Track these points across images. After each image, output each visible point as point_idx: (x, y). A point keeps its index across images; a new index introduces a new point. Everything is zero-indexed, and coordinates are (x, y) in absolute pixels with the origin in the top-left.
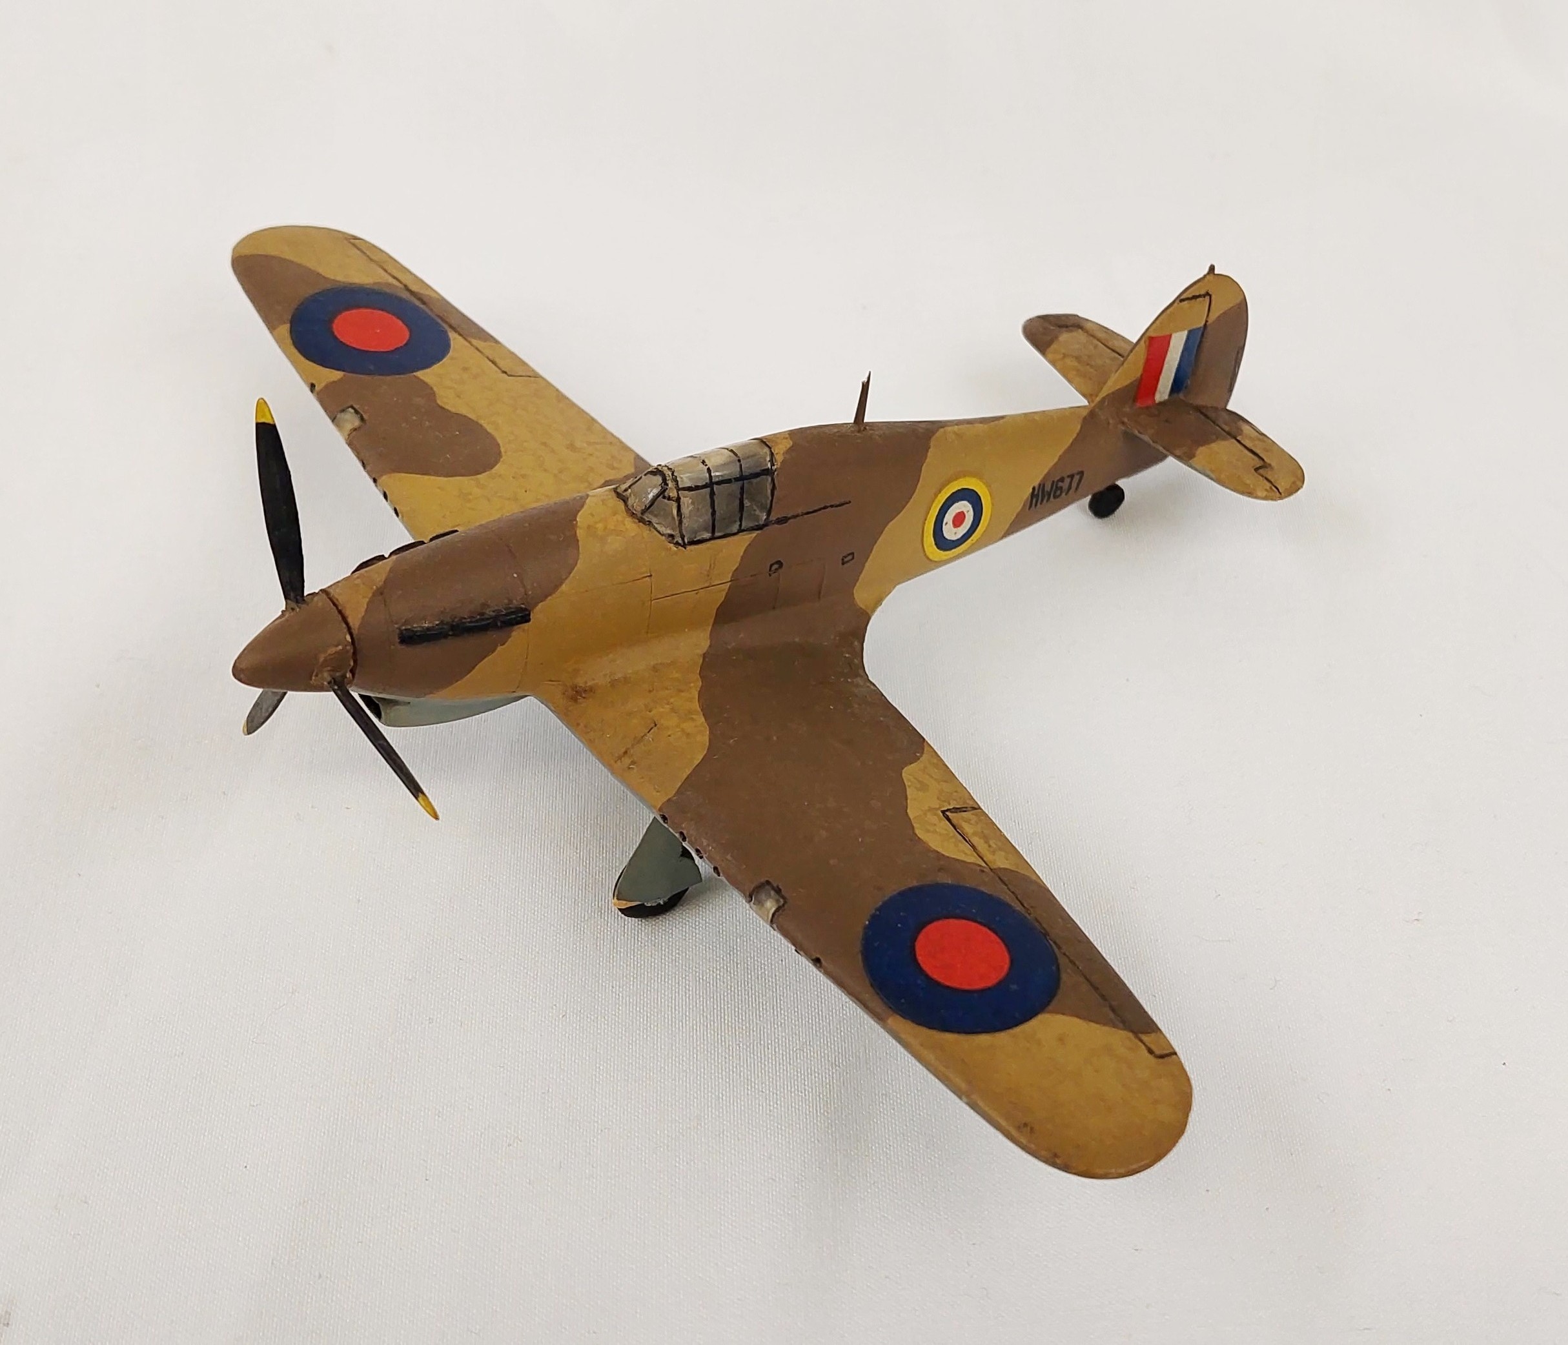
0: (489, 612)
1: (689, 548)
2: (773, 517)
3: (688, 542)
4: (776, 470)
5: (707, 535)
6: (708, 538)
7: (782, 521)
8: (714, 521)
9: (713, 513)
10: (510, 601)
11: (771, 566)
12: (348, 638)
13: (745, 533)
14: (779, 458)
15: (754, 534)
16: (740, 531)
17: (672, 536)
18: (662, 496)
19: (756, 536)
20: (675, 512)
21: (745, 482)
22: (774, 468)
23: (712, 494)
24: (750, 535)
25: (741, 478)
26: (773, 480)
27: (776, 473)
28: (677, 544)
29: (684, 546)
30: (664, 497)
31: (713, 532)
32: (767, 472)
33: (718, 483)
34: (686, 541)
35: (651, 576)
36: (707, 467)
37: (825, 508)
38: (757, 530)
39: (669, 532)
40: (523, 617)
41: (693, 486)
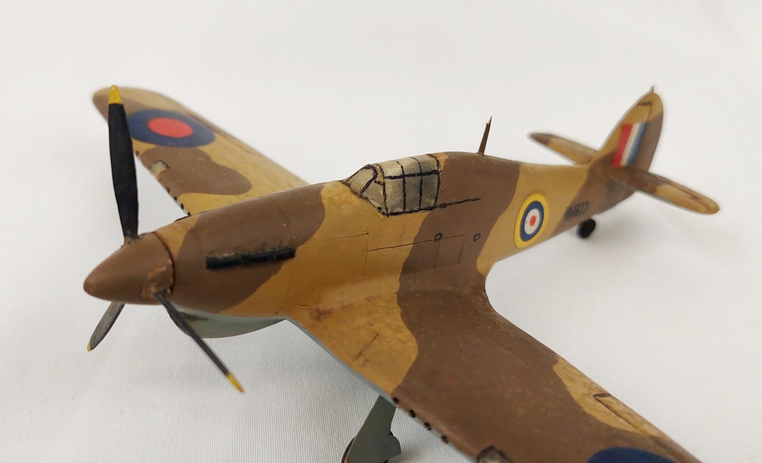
0: (266, 250)
1: (391, 217)
2: (439, 203)
3: (390, 213)
4: (440, 171)
5: (400, 210)
6: (401, 212)
7: (444, 206)
8: (405, 200)
9: (405, 195)
10: (282, 243)
11: (436, 236)
12: (170, 262)
13: (423, 211)
14: (442, 164)
15: (427, 213)
16: (420, 210)
17: (380, 208)
18: (374, 181)
19: (428, 214)
20: (382, 192)
21: (424, 177)
22: (439, 170)
23: (404, 182)
24: (426, 213)
25: (421, 174)
26: (439, 178)
27: (440, 174)
28: (383, 214)
29: (388, 215)
30: (376, 182)
31: (404, 208)
32: (436, 172)
33: (408, 176)
34: (389, 212)
35: (368, 234)
36: (401, 165)
37: (467, 201)
38: (429, 210)
39: (378, 205)
40: (289, 254)
41: (393, 176)
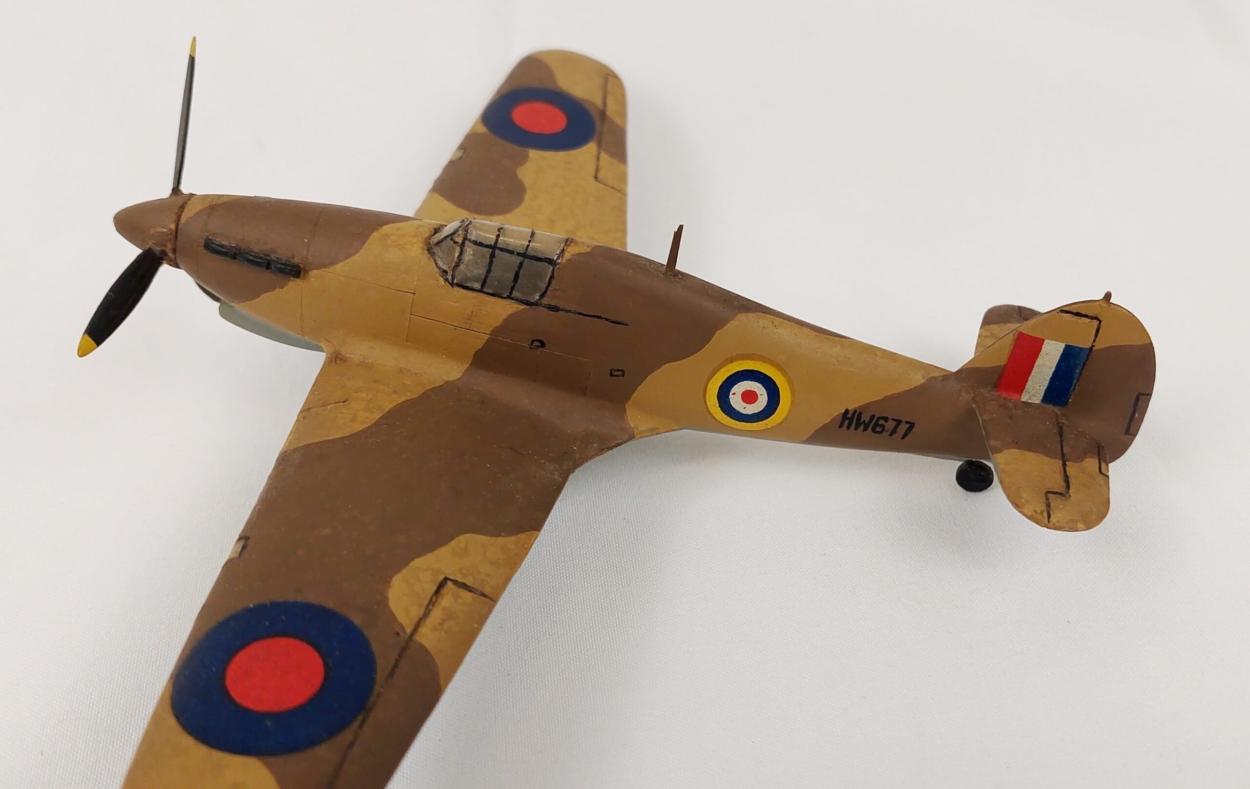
0: (273, 257)
1: (456, 288)
2: (545, 301)
3: (456, 283)
4: (559, 263)
5: (477, 286)
6: (477, 289)
7: (554, 309)
8: (486, 277)
9: (489, 271)
10: (293, 257)
11: (533, 341)
12: (173, 226)
13: (514, 301)
14: (567, 256)
15: (522, 307)
16: (509, 297)
17: (445, 272)
18: (450, 238)
19: (523, 309)
20: (457, 255)
21: (526, 260)
22: (559, 261)
23: (493, 255)
24: (519, 306)
25: (524, 255)
26: (553, 270)
27: (558, 266)
28: (446, 280)
29: (452, 284)
30: (452, 239)
31: (483, 286)
32: (550, 261)
33: (501, 250)
34: (455, 281)
35: (414, 294)
36: (499, 233)
37: (599, 317)
38: (527, 304)
39: (445, 267)
40: (295, 271)
41: (478, 241)
